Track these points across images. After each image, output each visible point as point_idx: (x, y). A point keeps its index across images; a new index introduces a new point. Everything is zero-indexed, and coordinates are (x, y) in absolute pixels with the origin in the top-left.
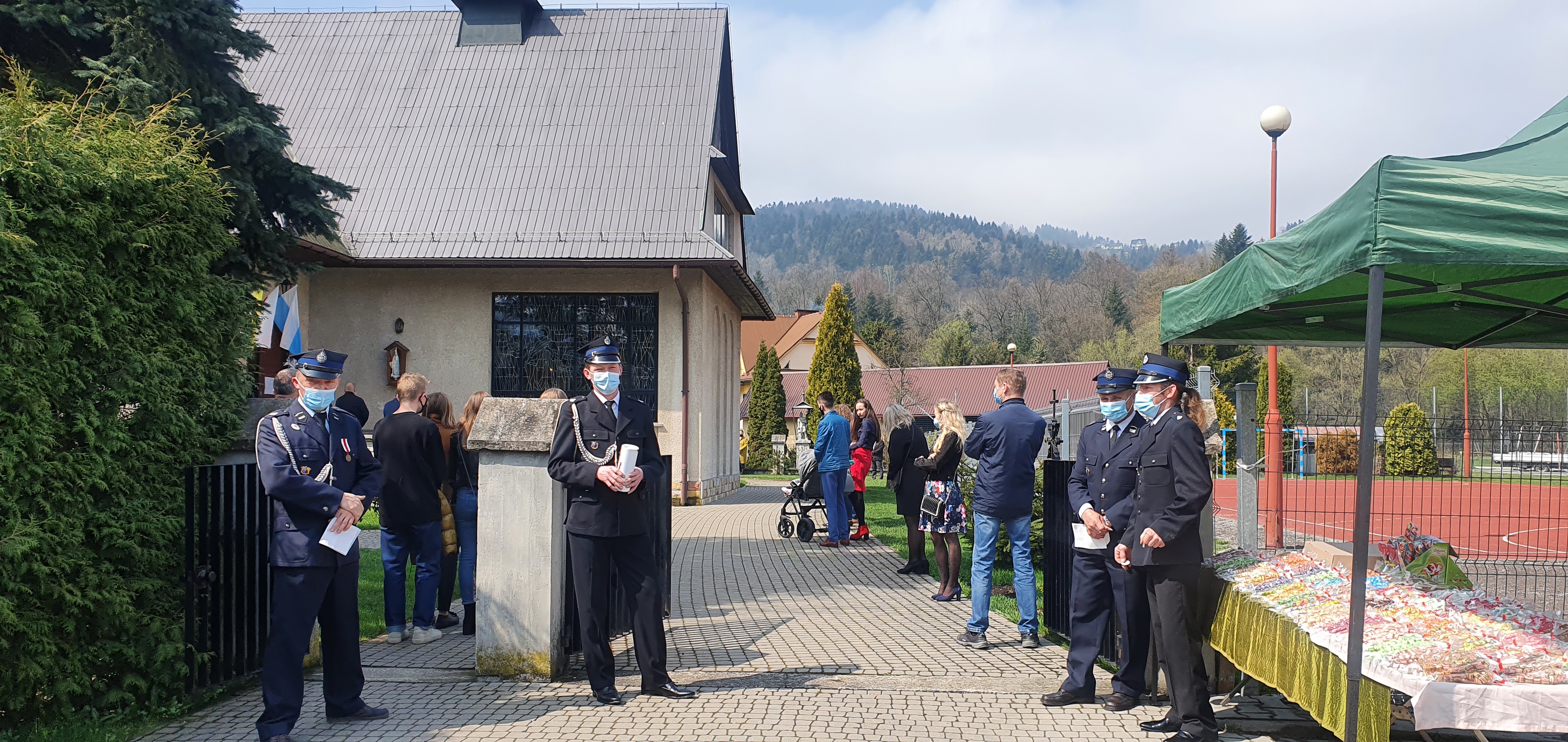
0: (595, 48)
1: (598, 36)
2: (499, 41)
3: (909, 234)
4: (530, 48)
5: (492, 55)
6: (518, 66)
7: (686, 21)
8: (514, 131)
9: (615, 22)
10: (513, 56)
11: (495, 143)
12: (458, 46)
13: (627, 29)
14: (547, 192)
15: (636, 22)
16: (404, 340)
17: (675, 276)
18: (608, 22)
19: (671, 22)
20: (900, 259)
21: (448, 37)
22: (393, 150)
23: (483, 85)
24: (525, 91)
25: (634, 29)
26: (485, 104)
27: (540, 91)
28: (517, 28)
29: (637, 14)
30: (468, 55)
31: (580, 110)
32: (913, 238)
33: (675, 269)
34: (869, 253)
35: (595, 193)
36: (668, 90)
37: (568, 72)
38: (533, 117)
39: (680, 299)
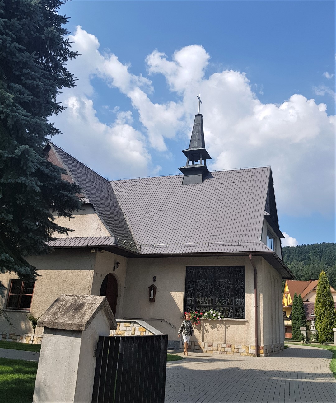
0: (225, 182)
1: (227, 179)
2: (194, 183)
4: (204, 184)
5: (192, 187)
6: (200, 190)
7: (256, 172)
8: (197, 210)
9: (232, 174)
10: (199, 186)
11: (190, 214)
12: (182, 185)
15: (239, 174)
17: (250, 258)
18: (230, 174)
19: (251, 172)
21: (179, 183)
22: (158, 218)
24: (201, 197)
25: (239, 176)
27: (206, 197)
28: (201, 177)
29: (240, 171)
30: (184, 188)
31: (219, 202)
33: (250, 256)
36: (249, 194)
37: (216, 190)
38: (203, 205)
39: (253, 268)
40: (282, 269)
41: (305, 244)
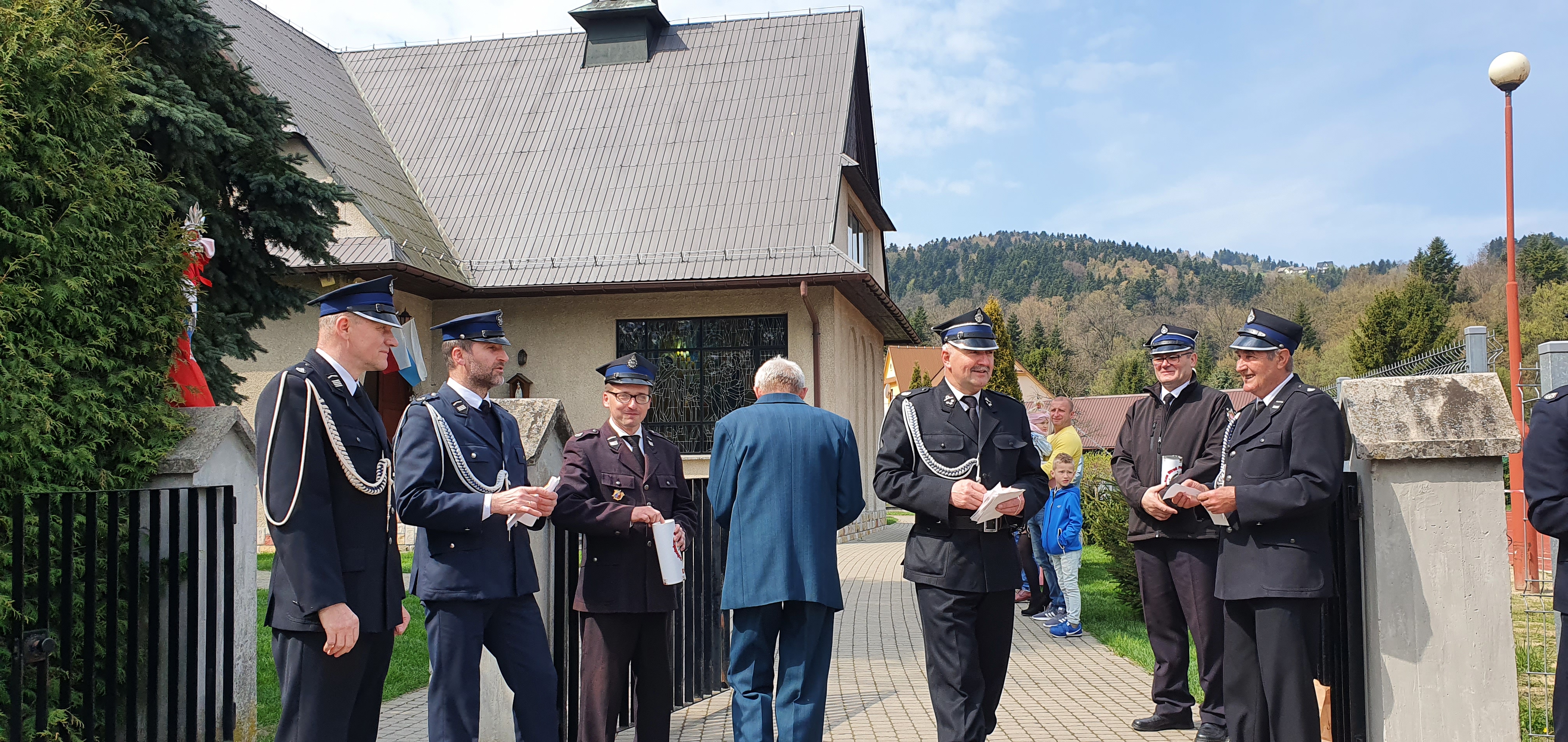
0: (722, 60)
1: (725, 48)
2: (623, 60)
3: (1079, 264)
4: (656, 65)
5: (618, 74)
6: (643, 84)
7: (817, 27)
8: (638, 149)
9: (743, 33)
10: (639, 73)
11: (618, 164)
12: (583, 67)
13: (756, 39)
14: (670, 211)
15: (765, 31)
16: (527, 372)
17: (802, 293)
18: (736, 34)
19: (802, 28)
20: (1069, 289)
21: (573, 60)
22: (515, 176)
23: (607, 105)
24: (650, 109)
25: (763, 39)
26: (609, 124)
27: (665, 108)
28: (643, 44)
29: (767, 24)
30: (593, 75)
31: (706, 125)
32: (1083, 267)
33: (803, 286)
34: (1036, 285)
35: (720, 209)
36: (798, 98)
37: (694, 87)
38: (658, 134)
39: (809, 319)
40: (888, 317)
41: (944, 239)
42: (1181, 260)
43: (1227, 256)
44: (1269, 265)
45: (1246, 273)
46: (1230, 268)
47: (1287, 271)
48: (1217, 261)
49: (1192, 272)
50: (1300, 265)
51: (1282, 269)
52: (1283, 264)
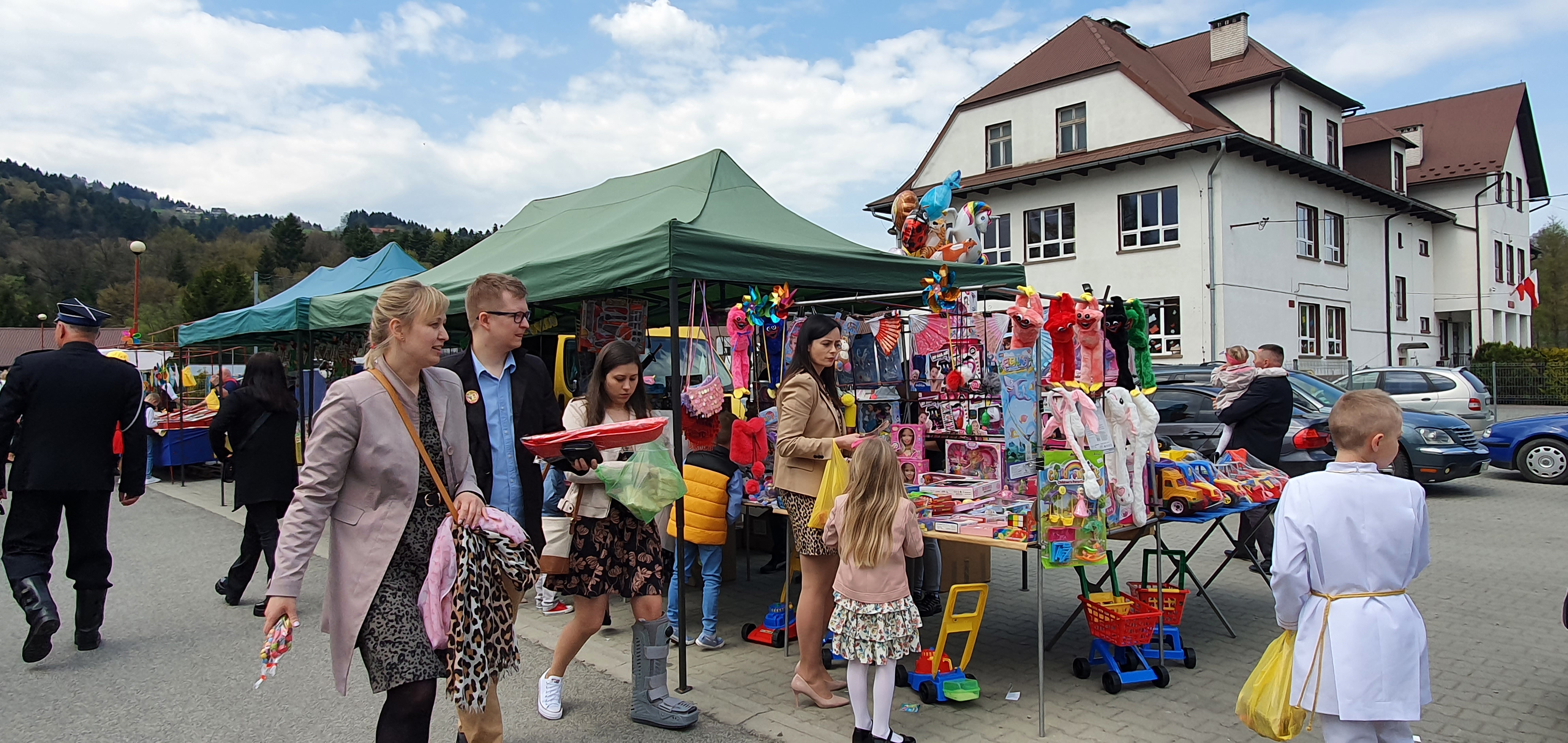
42: (75, 187)
43: (123, 189)
44: (166, 203)
45: (143, 208)
46: (126, 202)
47: (184, 211)
48: (115, 193)
49: (86, 200)
50: (197, 207)
51: (178, 208)
52: (181, 204)
